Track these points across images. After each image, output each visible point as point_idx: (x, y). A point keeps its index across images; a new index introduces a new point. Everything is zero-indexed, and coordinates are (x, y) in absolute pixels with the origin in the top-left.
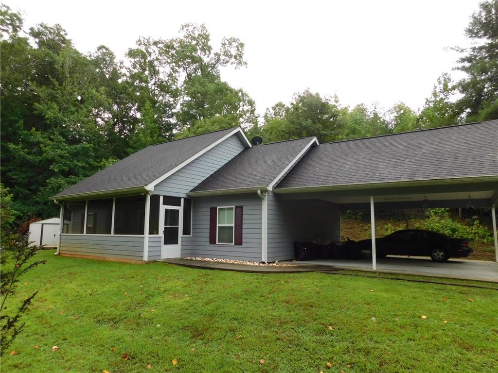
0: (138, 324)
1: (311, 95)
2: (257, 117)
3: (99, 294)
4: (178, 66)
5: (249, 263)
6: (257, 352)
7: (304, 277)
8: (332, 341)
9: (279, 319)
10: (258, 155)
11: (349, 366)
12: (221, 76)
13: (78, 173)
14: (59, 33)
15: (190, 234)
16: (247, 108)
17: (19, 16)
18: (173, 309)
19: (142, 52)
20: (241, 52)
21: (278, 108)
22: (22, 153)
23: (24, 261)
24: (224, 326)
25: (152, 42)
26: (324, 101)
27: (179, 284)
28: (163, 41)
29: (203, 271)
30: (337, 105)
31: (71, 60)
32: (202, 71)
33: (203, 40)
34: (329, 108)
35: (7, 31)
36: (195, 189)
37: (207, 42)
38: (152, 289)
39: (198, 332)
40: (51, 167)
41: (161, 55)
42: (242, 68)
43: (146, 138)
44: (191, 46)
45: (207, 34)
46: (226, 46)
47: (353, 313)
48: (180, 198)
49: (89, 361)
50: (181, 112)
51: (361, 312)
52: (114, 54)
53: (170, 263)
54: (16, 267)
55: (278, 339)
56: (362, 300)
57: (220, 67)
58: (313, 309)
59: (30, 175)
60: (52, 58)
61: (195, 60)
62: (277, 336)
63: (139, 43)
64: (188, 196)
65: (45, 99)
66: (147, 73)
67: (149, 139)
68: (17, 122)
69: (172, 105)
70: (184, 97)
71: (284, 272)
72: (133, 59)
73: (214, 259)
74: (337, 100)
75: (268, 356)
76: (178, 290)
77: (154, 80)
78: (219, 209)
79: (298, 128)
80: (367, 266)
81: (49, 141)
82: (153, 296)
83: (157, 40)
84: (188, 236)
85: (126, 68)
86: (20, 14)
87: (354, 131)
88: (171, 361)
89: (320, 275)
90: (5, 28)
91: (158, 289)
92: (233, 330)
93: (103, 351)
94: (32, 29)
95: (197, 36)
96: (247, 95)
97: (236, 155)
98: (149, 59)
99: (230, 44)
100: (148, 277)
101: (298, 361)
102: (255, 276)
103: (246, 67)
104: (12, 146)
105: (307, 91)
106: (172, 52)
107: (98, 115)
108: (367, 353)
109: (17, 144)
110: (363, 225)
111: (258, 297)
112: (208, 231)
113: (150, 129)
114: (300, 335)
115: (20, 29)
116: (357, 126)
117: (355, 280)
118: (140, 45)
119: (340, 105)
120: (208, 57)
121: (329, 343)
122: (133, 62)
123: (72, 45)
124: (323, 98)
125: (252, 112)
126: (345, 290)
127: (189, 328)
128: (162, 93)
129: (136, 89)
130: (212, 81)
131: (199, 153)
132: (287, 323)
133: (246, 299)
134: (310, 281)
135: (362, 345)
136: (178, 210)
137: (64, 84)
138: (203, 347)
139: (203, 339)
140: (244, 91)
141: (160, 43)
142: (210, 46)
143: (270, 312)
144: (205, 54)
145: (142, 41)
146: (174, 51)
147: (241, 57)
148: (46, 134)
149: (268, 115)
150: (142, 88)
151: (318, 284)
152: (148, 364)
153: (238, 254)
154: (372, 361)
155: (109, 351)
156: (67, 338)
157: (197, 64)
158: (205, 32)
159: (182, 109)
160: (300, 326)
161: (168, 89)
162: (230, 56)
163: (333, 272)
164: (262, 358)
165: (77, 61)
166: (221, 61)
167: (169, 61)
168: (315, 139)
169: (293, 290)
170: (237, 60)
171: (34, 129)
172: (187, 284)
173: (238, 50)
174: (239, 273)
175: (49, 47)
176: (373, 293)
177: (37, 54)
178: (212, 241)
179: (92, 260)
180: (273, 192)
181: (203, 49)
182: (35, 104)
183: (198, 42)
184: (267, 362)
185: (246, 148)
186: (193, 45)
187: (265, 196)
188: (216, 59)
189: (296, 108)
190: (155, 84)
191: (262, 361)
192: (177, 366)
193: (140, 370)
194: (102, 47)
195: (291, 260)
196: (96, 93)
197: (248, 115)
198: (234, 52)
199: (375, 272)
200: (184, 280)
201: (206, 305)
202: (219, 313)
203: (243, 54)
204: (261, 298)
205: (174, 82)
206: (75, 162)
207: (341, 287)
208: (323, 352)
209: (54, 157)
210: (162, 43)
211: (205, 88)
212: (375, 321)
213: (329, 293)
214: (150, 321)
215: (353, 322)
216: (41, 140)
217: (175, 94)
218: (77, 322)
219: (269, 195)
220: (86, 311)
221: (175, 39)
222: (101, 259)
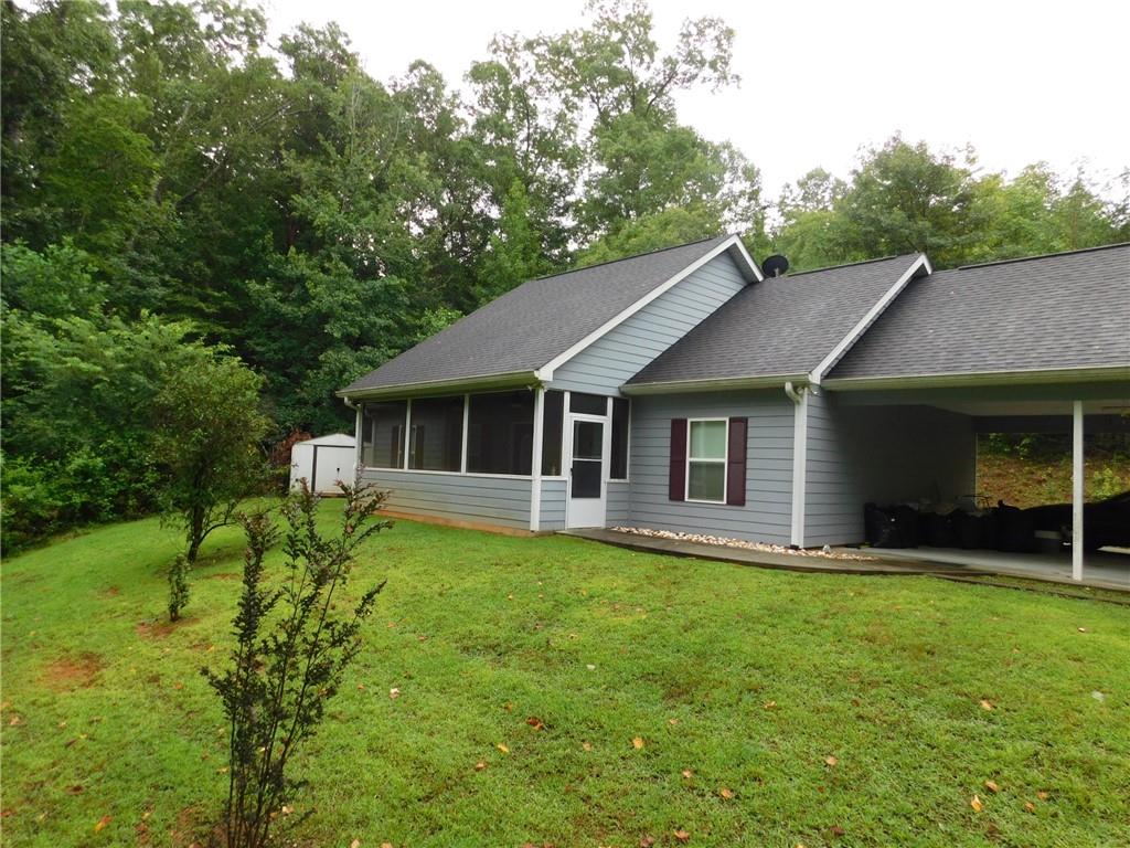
0: (548, 660)
1: (905, 149)
2: (765, 208)
3: (457, 595)
4: (577, 96)
5: (760, 548)
6: (817, 740)
7: (899, 586)
8: (993, 735)
9: (858, 675)
10: (781, 301)
11: (1044, 795)
12: (677, 112)
13: (378, 341)
14: (335, 41)
15: (624, 477)
16: (741, 186)
17: (261, 13)
18: (616, 636)
19: (500, 68)
20: (725, 51)
21: (813, 181)
22: (273, 300)
23: (360, 521)
24: (734, 681)
25: (521, 43)
26: (939, 161)
27: (620, 584)
28: (547, 40)
29: (664, 559)
30: (971, 168)
31: (359, 100)
32: (633, 103)
33: (636, 29)
34: (951, 180)
35: (238, 48)
36: (637, 379)
37: (646, 33)
38: (563, 590)
39: (679, 687)
40: (328, 328)
41: (541, 73)
42: (728, 90)
43: (513, 263)
44: (609, 45)
45: (646, 13)
46: (691, 40)
47: (1040, 677)
48: (605, 398)
49: (464, 724)
50: (585, 201)
51: (1062, 676)
52: (444, 78)
53: (584, 537)
54: (346, 531)
55: (860, 717)
56: (1060, 648)
57: (674, 91)
58: (936, 659)
59: (287, 345)
60: (322, 95)
61: (616, 78)
62: (857, 710)
63: (494, 47)
64: (622, 393)
65: (312, 184)
66: (510, 114)
67: (520, 264)
68: (260, 235)
69: (566, 185)
70: (590, 165)
71: (849, 572)
72: (481, 85)
73: (681, 534)
74: (972, 156)
75: (842, 751)
76: (619, 596)
77: (526, 130)
78: (692, 423)
79: (870, 232)
80: (1058, 571)
81: (321, 274)
82: (568, 606)
83: (532, 37)
84: (622, 481)
85: (466, 107)
86: (262, 9)
87: (1015, 236)
88: (631, 740)
89: (936, 584)
90: (235, 42)
91: (577, 591)
92: (753, 690)
93: (486, 705)
94: (284, 38)
95: (622, 20)
96: (741, 156)
97: (726, 299)
98: (516, 82)
99: (701, 33)
100: (549, 565)
101: (915, 768)
102: (782, 576)
103: (738, 87)
104: (253, 286)
105: (895, 139)
106: (566, 64)
107: (408, 215)
108: (1090, 772)
109: (262, 281)
110: (1033, 469)
111: (800, 623)
112: (667, 471)
113: (521, 241)
114: (912, 715)
115: (262, 39)
116: (1027, 220)
117: (1033, 602)
118: (495, 51)
119: (980, 169)
120: (648, 68)
121: (986, 739)
122: (481, 92)
123: (360, 65)
124: (937, 154)
125: (754, 196)
126: (1009, 621)
127: (657, 678)
128: (544, 159)
129: (488, 152)
130: (657, 126)
131: (648, 296)
132: (876, 684)
133: (774, 626)
134: (916, 596)
135: (1073, 752)
136: (601, 425)
137: (347, 152)
138: (694, 719)
139: (692, 703)
140: (734, 148)
141: (539, 44)
142: (654, 43)
143: (833, 657)
144: (642, 61)
145: (501, 44)
146: (571, 61)
147: (726, 63)
148: (315, 260)
149: (788, 201)
150: (501, 151)
151: (938, 604)
152: (583, 741)
153: (736, 526)
154: (1104, 791)
155: (499, 709)
156: (413, 675)
157: (623, 87)
158: (641, 9)
159: (587, 193)
160: (908, 693)
161: (556, 148)
162: (700, 62)
163: (968, 578)
164: (830, 754)
165: (370, 98)
166: (678, 77)
167: (558, 84)
168: (922, 260)
169: (879, 613)
170: (716, 70)
171: (293, 249)
172: (636, 585)
173: (719, 45)
174: (745, 568)
175: (316, 73)
176: (1086, 636)
177: (295, 90)
178: (676, 493)
179: (424, 524)
180: (821, 388)
181: (636, 51)
182: (293, 196)
183: (625, 34)
184: (843, 764)
185: (751, 283)
186: (614, 43)
187: (802, 396)
188: (668, 72)
189: (864, 183)
190: (528, 138)
191: (830, 761)
192: (644, 751)
193: (568, 751)
194: (419, 64)
195: (857, 546)
196: (411, 167)
197: (743, 202)
198: (709, 52)
199: (1080, 587)
200: (628, 577)
201: (686, 631)
202: (716, 652)
203: (730, 56)
204: (807, 626)
205: (570, 132)
206: (372, 318)
207: (998, 616)
208: (973, 757)
209: (330, 308)
210: (546, 43)
211: (643, 142)
212: (1101, 701)
213: (969, 625)
214: (571, 657)
215: (1042, 696)
216: (307, 272)
217: (572, 160)
218: (424, 646)
219: (811, 394)
220: (438, 627)
221: (571, 32)
222: (440, 522)
